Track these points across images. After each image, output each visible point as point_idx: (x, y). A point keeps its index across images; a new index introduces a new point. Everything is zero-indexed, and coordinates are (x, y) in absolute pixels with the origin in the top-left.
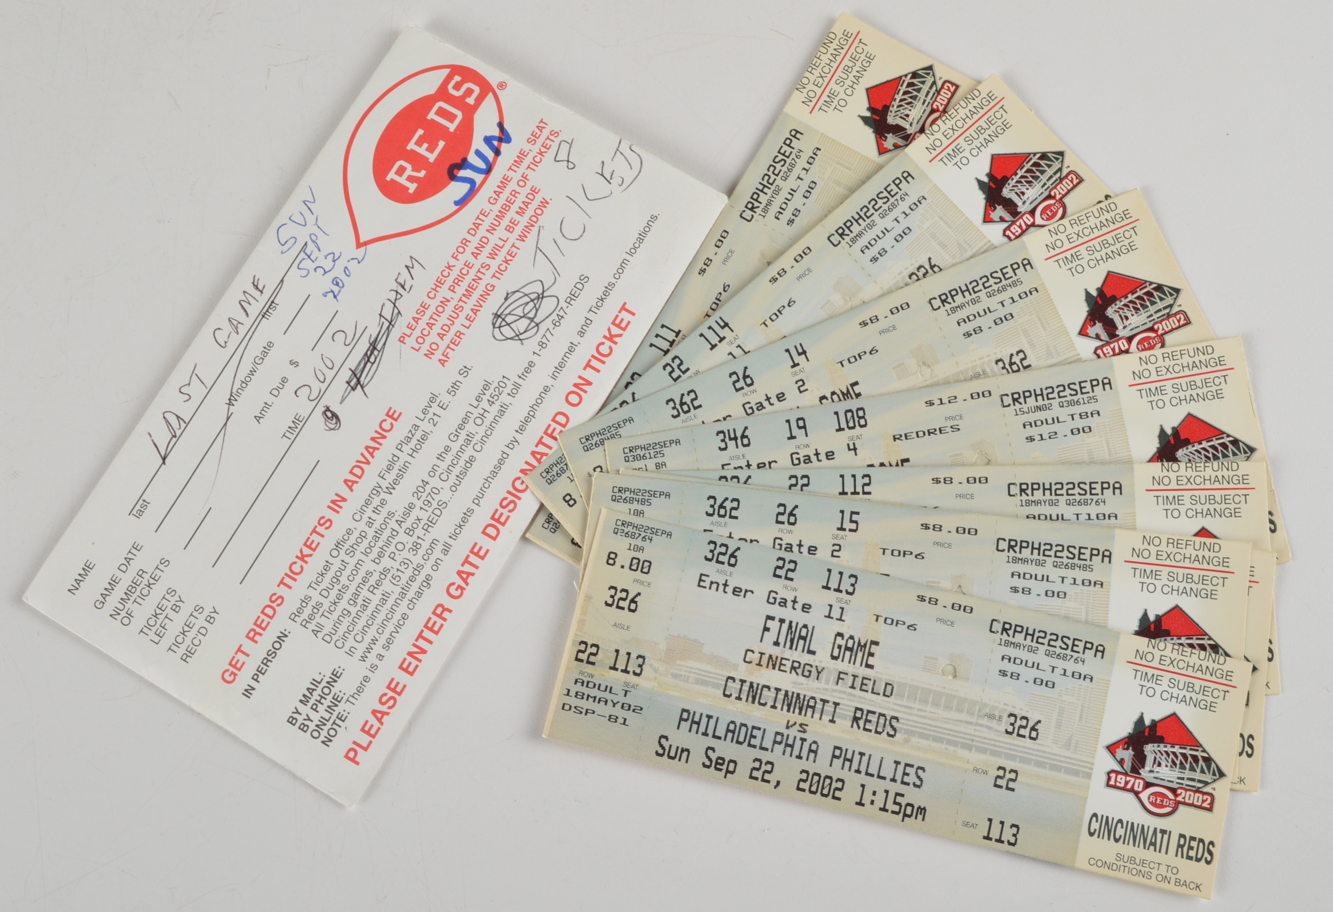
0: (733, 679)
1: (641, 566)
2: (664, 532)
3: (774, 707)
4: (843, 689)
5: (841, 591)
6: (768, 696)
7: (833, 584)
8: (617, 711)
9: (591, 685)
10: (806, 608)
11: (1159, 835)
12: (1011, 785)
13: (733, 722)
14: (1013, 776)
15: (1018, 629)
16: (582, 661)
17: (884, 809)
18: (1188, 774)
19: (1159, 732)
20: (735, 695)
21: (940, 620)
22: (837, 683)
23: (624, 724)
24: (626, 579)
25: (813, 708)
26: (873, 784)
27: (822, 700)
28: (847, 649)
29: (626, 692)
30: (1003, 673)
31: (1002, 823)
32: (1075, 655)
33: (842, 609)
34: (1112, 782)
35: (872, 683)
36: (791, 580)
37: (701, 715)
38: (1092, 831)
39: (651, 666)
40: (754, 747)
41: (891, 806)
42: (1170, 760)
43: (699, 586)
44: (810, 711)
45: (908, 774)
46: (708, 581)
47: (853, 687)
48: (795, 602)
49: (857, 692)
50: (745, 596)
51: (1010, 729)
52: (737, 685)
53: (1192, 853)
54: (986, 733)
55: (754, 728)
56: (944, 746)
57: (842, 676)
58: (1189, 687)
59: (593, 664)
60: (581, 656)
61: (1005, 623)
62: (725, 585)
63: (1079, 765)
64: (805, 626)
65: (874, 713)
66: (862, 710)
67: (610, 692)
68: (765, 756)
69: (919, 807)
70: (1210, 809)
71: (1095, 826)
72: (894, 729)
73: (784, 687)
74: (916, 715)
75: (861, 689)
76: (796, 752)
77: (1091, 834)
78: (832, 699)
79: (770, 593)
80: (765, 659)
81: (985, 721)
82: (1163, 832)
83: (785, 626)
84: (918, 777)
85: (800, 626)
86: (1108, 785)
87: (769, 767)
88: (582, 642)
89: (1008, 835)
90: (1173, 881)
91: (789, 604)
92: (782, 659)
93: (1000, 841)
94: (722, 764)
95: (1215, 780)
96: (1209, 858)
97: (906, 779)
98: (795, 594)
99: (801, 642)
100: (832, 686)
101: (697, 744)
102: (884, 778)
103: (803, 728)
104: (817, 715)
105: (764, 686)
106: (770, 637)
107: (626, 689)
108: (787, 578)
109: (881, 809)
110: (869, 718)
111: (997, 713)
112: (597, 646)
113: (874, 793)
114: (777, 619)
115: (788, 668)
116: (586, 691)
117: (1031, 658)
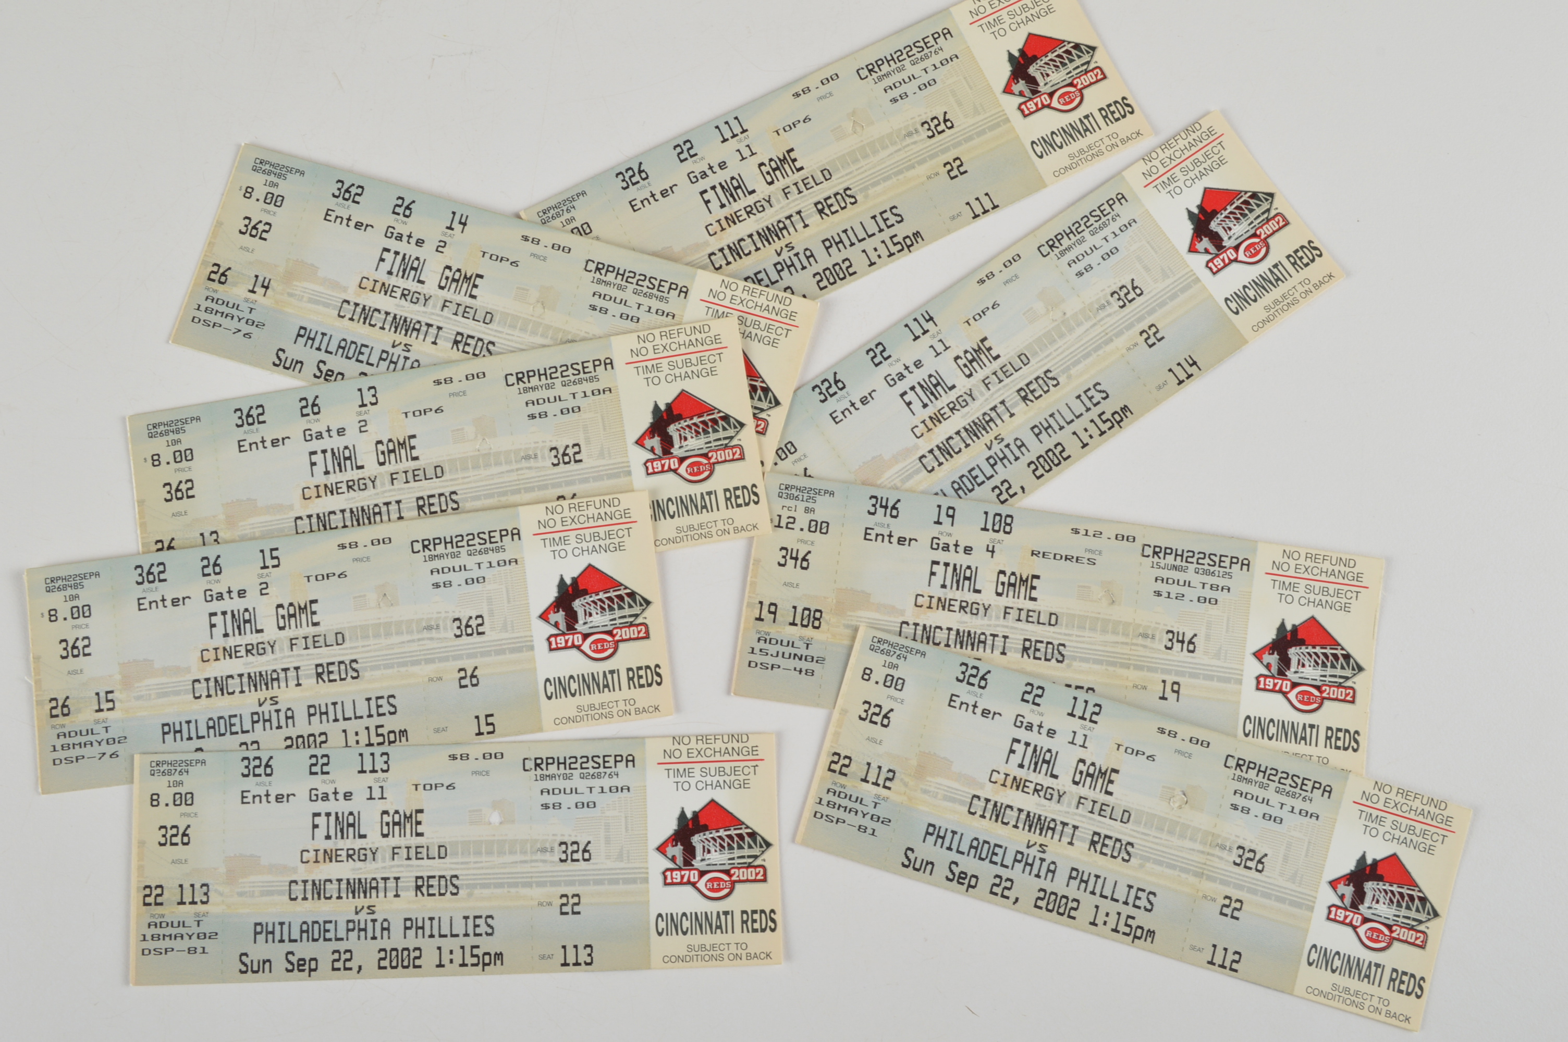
0: (296, 882)
1: (184, 799)
2: (197, 762)
3: (339, 897)
4: (401, 863)
5: (376, 771)
6: (332, 889)
7: (367, 767)
8: (194, 943)
9: (164, 925)
10: (348, 796)
11: (723, 918)
12: (576, 909)
13: (305, 923)
14: (576, 900)
15: (550, 761)
16: (150, 904)
17: (463, 965)
18: (737, 853)
19: (702, 821)
20: (301, 896)
21: (475, 773)
22: (393, 859)
23: (204, 952)
24: (172, 816)
25: (376, 888)
26: (447, 944)
27: (382, 879)
28: (395, 824)
29: (199, 922)
30: (545, 806)
31: (576, 947)
32: (608, 771)
33: (382, 787)
34: (669, 880)
35: (425, 849)
36: (328, 773)
37: (274, 924)
38: (660, 931)
39: (216, 891)
40: (330, 940)
41: (469, 960)
42: (718, 845)
43: (243, 803)
44: (374, 892)
45: (478, 926)
46: (250, 796)
47: (409, 858)
48: (336, 793)
49: (414, 862)
50: (288, 801)
51: (564, 857)
52: (301, 887)
53: (757, 926)
54: (542, 867)
55: (325, 922)
56: (506, 890)
57: (396, 851)
58: (720, 771)
59: (161, 904)
60: (148, 900)
61: (536, 759)
62: (267, 795)
63: (635, 873)
64: (351, 814)
65: (434, 877)
66: (422, 877)
67: (184, 926)
68: (342, 946)
69: (496, 954)
70: (764, 880)
71: (662, 925)
72: (456, 887)
73: (344, 877)
74: (474, 868)
75: (417, 858)
76: (370, 934)
77: (660, 934)
78: (392, 875)
79: (310, 791)
80: (321, 854)
81: (539, 856)
82: (726, 913)
83: (332, 819)
84: (489, 926)
85: (346, 815)
86: (666, 884)
87: (348, 955)
88: (146, 887)
89: (583, 957)
90: (744, 957)
91: (331, 797)
92: (337, 850)
93: (577, 964)
94: (303, 965)
95: (763, 852)
96: (773, 926)
97: (478, 931)
98: (334, 786)
99: (351, 829)
100: (389, 863)
101: (276, 952)
102: (457, 936)
103: (371, 909)
104: (381, 894)
105: (326, 881)
106: (321, 833)
107: (198, 919)
108: (323, 773)
109: (461, 965)
110: (430, 883)
111: (548, 846)
112: (161, 887)
114: (323, 815)
115: (344, 858)
116: (161, 931)
117: (567, 784)
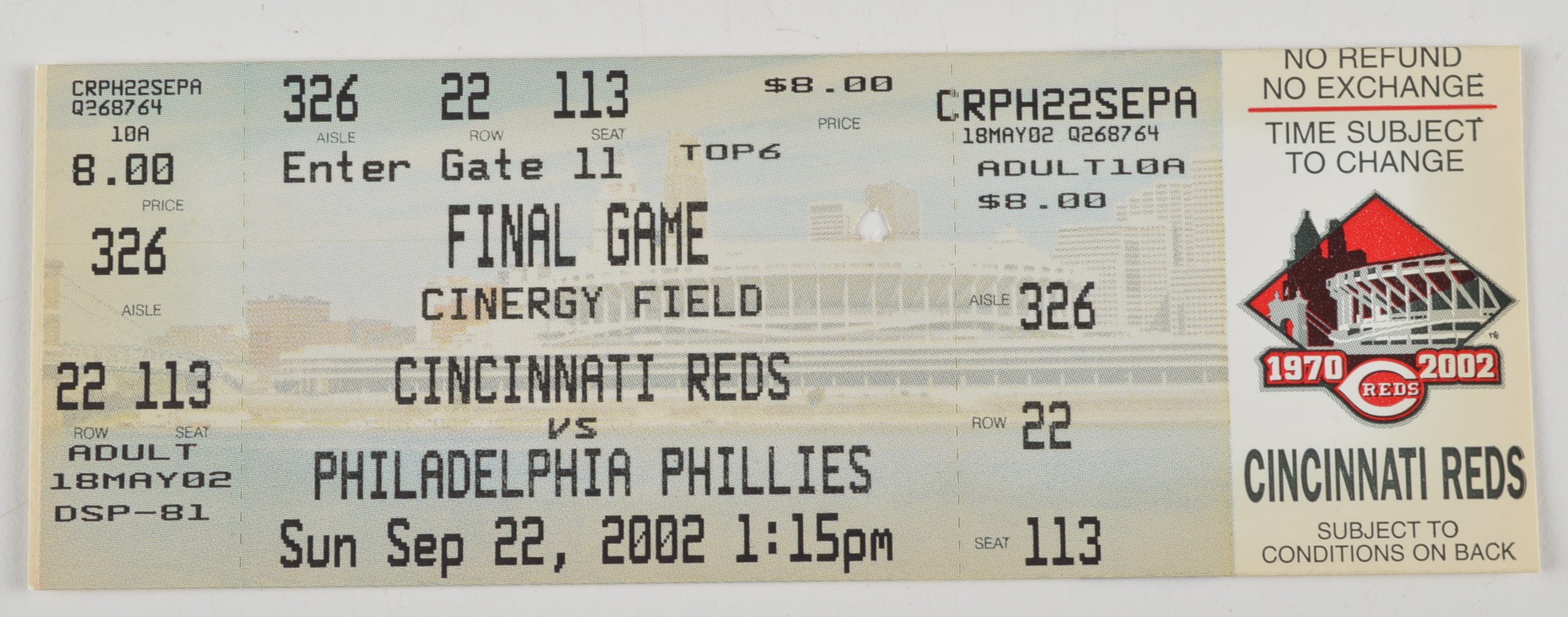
0: (411, 362)
1: (151, 169)
2: (182, 84)
3: (512, 399)
4: (655, 323)
5: (598, 114)
6: (495, 378)
7: (577, 104)
8: (177, 494)
9: (106, 453)
10: (531, 169)
11: (1400, 463)
12: (1061, 435)
13: (432, 454)
14: (1060, 415)
15: (1000, 98)
16: (73, 406)
17: (800, 557)
18: (1432, 317)
19: (1352, 244)
20: (423, 394)
21: (826, 122)
22: (637, 314)
23: (198, 517)
24: (124, 206)
25: (598, 379)
26: (763, 508)
27: (612, 358)
28: (640, 234)
29: (186, 448)
30: (989, 201)
31: (1060, 521)
32: (1135, 124)
33: (610, 151)
34: (1275, 376)
35: (711, 293)
36: (485, 116)
37: (360, 456)
38: (1255, 489)
39: (226, 378)
40: (491, 494)
41: (814, 546)
42: (1388, 298)
43: (287, 179)
44: (592, 388)
45: (835, 470)
46: (304, 163)
47: (672, 313)
48: (503, 161)
49: (685, 321)
50: (392, 178)
51: (1031, 317)
52: (422, 372)
53: (1479, 483)
54: (982, 339)
55: (480, 454)
56: (898, 389)
57: (643, 295)
58: (1395, 131)
59: (100, 406)
60: (68, 396)
61: (967, 93)
62: (345, 163)
63: (1196, 358)
64: (539, 209)
65: (731, 357)
66: (703, 357)
67: (152, 457)
68: (518, 509)
69: (876, 533)
70: (1496, 380)
71: (1259, 476)
72: (784, 381)
73: (524, 352)
74: (824, 339)
75: (691, 314)
76: (583, 484)
77: (1255, 497)
78: (633, 351)
79: (445, 156)
80: (469, 300)
81: (975, 314)
82: (1407, 453)
83: (495, 219)
84: (859, 469)
85: (526, 212)
86: (1268, 384)
87: (533, 530)
88: (64, 367)
89: (1078, 543)
90: (1450, 553)
91: (493, 170)
92: (505, 291)
93: (1063, 560)
94: (430, 550)
95: (1493, 317)
96: (1517, 485)
97: (834, 480)
98: (498, 145)
99: (539, 245)
100: (626, 321)
101: (366, 519)
102: (786, 490)
103: (586, 427)
104: (610, 393)
105: (481, 360)
106: (469, 250)
107: (184, 441)
108: (473, 115)
109: (794, 558)
110: (723, 370)
111: (995, 291)
112: (99, 366)
113: (772, 528)
114: (474, 210)
115: (523, 308)
116: (100, 468)
117: (1040, 153)
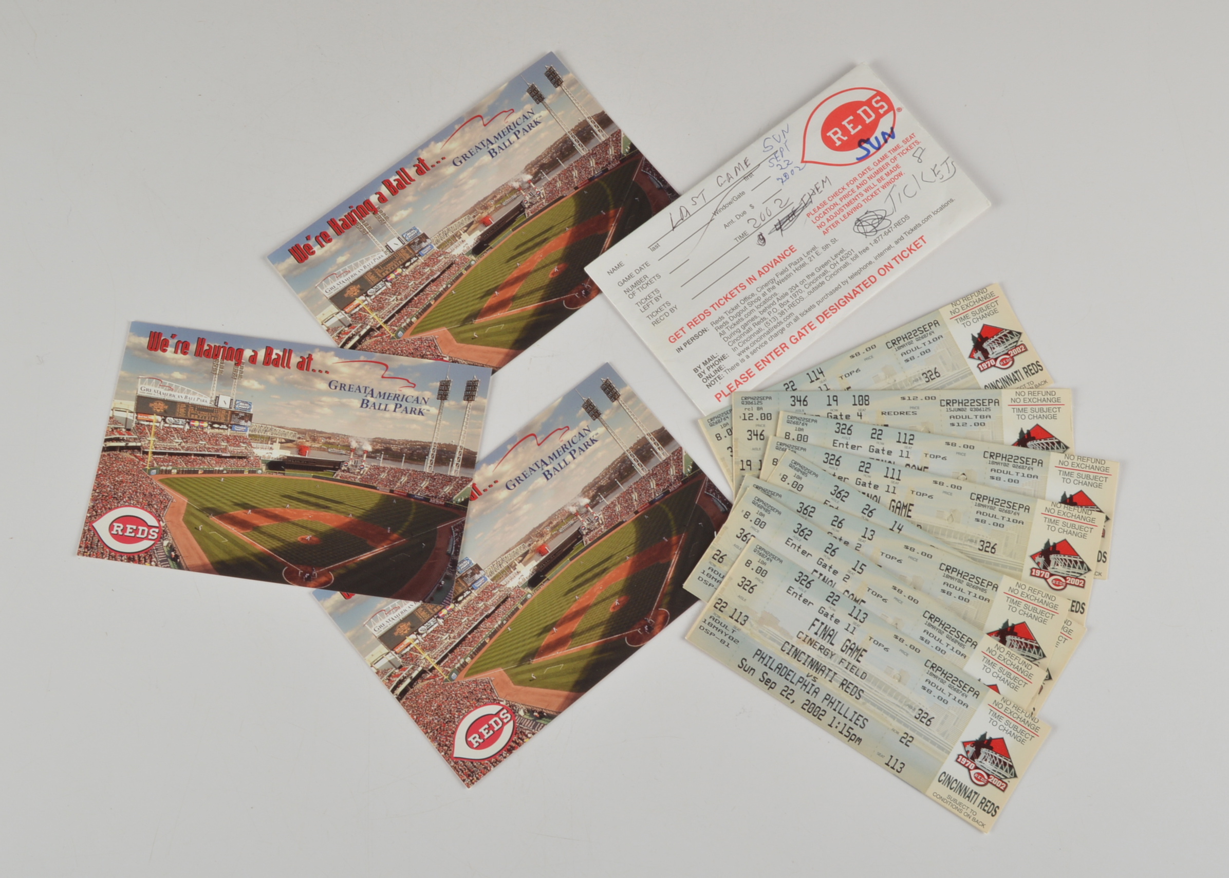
0: (789, 643)
1: (762, 572)
2: (779, 559)
3: (804, 664)
4: (842, 667)
5: (857, 619)
6: (803, 658)
7: (854, 615)
8: (726, 639)
9: (717, 621)
10: (837, 621)
11: (973, 794)
12: (908, 743)
13: (781, 664)
14: (911, 739)
15: (939, 669)
16: (717, 608)
17: (841, 732)
18: (998, 770)
19: (992, 745)
20: (787, 651)
21: (902, 651)
22: (839, 663)
23: (727, 646)
24: (752, 576)
25: (823, 671)
26: (840, 718)
27: (829, 669)
28: (850, 648)
29: (734, 631)
30: (924, 688)
31: (897, 760)
32: (963, 692)
33: (855, 628)
34: (959, 760)
35: (857, 669)
36: (834, 605)
37: (767, 655)
39: (750, 622)
40: (788, 680)
41: (845, 732)
42: (992, 760)
43: (787, 592)
44: (821, 672)
45: (859, 720)
46: (793, 591)
47: (846, 668)
48: (832, 616)
49: (848, 671)
50: (808, 605)
51: (918, 716)
52: (790, 647)
53: (986, 808)
54: (904, 714)
55: (791, 670)
56: (881, 713)
57: (843, 661)
58: (1015, 728)
59: (722, 611)
60: (717, 605)
61: (934, 663)
62: (801, 596)
63: (945, 746)
64: (833, 630)
65: (853, 684)
66: (847, 681)
67: (726, 628)
68: (791, 686)
69: (859, 738)
70: (1003, 791)
71: (943, 778)
72: (860, 696)
73: (812, 656)
74: (873, 693)
75: (850, 671)
76: (807, 690)
77: (939, 781)
78: (834, 670)
79: (821, 607)
80: (808, 639)
81: (907, 708)
82: (976, 793)
83: (823, 627)
84: (864, 723)
85: (830, 629)
86: (957, 761)
87: (791, 692)
88: (720, 599)
89: (898, 767)
90: (972, 818)
91: (829, 616)
92: (816, 642)
93: (893, 768)
94: (769, 683)
95: (1011, 778)
96: (994, 814)
97: (857, 722)
98: (833, 612)
99: (829, 637)
100: (836, 664)
101: (760, 668)
102: (846, 718)
103: (815, 679)
104: (824, 676)
105: (803, 652)
106: (814, 629)
107: (734, 629)
108: (832, 603)
109: (839, 732)
110: (849, 686)
111: (914, 706)
112: (727, 603)
113: (839, 723)
114: (820, 622)
115: (817, 648)
116: (714, 624)
117: (941, 685)
